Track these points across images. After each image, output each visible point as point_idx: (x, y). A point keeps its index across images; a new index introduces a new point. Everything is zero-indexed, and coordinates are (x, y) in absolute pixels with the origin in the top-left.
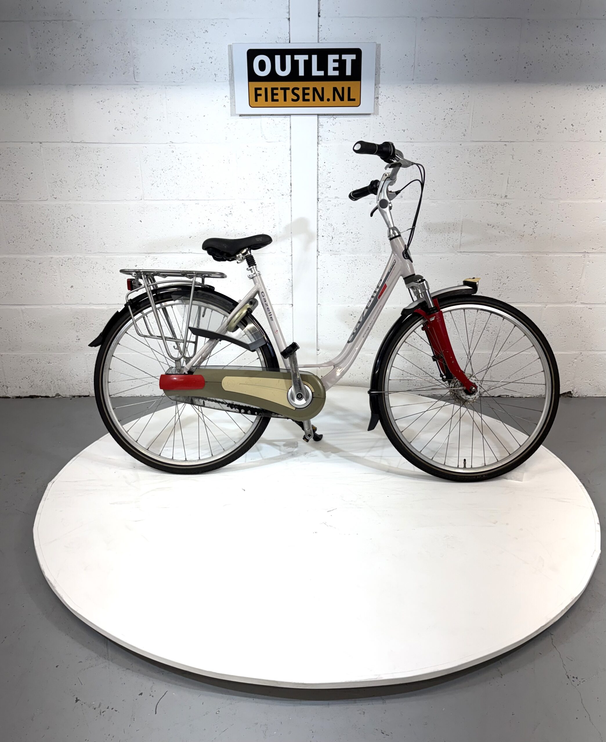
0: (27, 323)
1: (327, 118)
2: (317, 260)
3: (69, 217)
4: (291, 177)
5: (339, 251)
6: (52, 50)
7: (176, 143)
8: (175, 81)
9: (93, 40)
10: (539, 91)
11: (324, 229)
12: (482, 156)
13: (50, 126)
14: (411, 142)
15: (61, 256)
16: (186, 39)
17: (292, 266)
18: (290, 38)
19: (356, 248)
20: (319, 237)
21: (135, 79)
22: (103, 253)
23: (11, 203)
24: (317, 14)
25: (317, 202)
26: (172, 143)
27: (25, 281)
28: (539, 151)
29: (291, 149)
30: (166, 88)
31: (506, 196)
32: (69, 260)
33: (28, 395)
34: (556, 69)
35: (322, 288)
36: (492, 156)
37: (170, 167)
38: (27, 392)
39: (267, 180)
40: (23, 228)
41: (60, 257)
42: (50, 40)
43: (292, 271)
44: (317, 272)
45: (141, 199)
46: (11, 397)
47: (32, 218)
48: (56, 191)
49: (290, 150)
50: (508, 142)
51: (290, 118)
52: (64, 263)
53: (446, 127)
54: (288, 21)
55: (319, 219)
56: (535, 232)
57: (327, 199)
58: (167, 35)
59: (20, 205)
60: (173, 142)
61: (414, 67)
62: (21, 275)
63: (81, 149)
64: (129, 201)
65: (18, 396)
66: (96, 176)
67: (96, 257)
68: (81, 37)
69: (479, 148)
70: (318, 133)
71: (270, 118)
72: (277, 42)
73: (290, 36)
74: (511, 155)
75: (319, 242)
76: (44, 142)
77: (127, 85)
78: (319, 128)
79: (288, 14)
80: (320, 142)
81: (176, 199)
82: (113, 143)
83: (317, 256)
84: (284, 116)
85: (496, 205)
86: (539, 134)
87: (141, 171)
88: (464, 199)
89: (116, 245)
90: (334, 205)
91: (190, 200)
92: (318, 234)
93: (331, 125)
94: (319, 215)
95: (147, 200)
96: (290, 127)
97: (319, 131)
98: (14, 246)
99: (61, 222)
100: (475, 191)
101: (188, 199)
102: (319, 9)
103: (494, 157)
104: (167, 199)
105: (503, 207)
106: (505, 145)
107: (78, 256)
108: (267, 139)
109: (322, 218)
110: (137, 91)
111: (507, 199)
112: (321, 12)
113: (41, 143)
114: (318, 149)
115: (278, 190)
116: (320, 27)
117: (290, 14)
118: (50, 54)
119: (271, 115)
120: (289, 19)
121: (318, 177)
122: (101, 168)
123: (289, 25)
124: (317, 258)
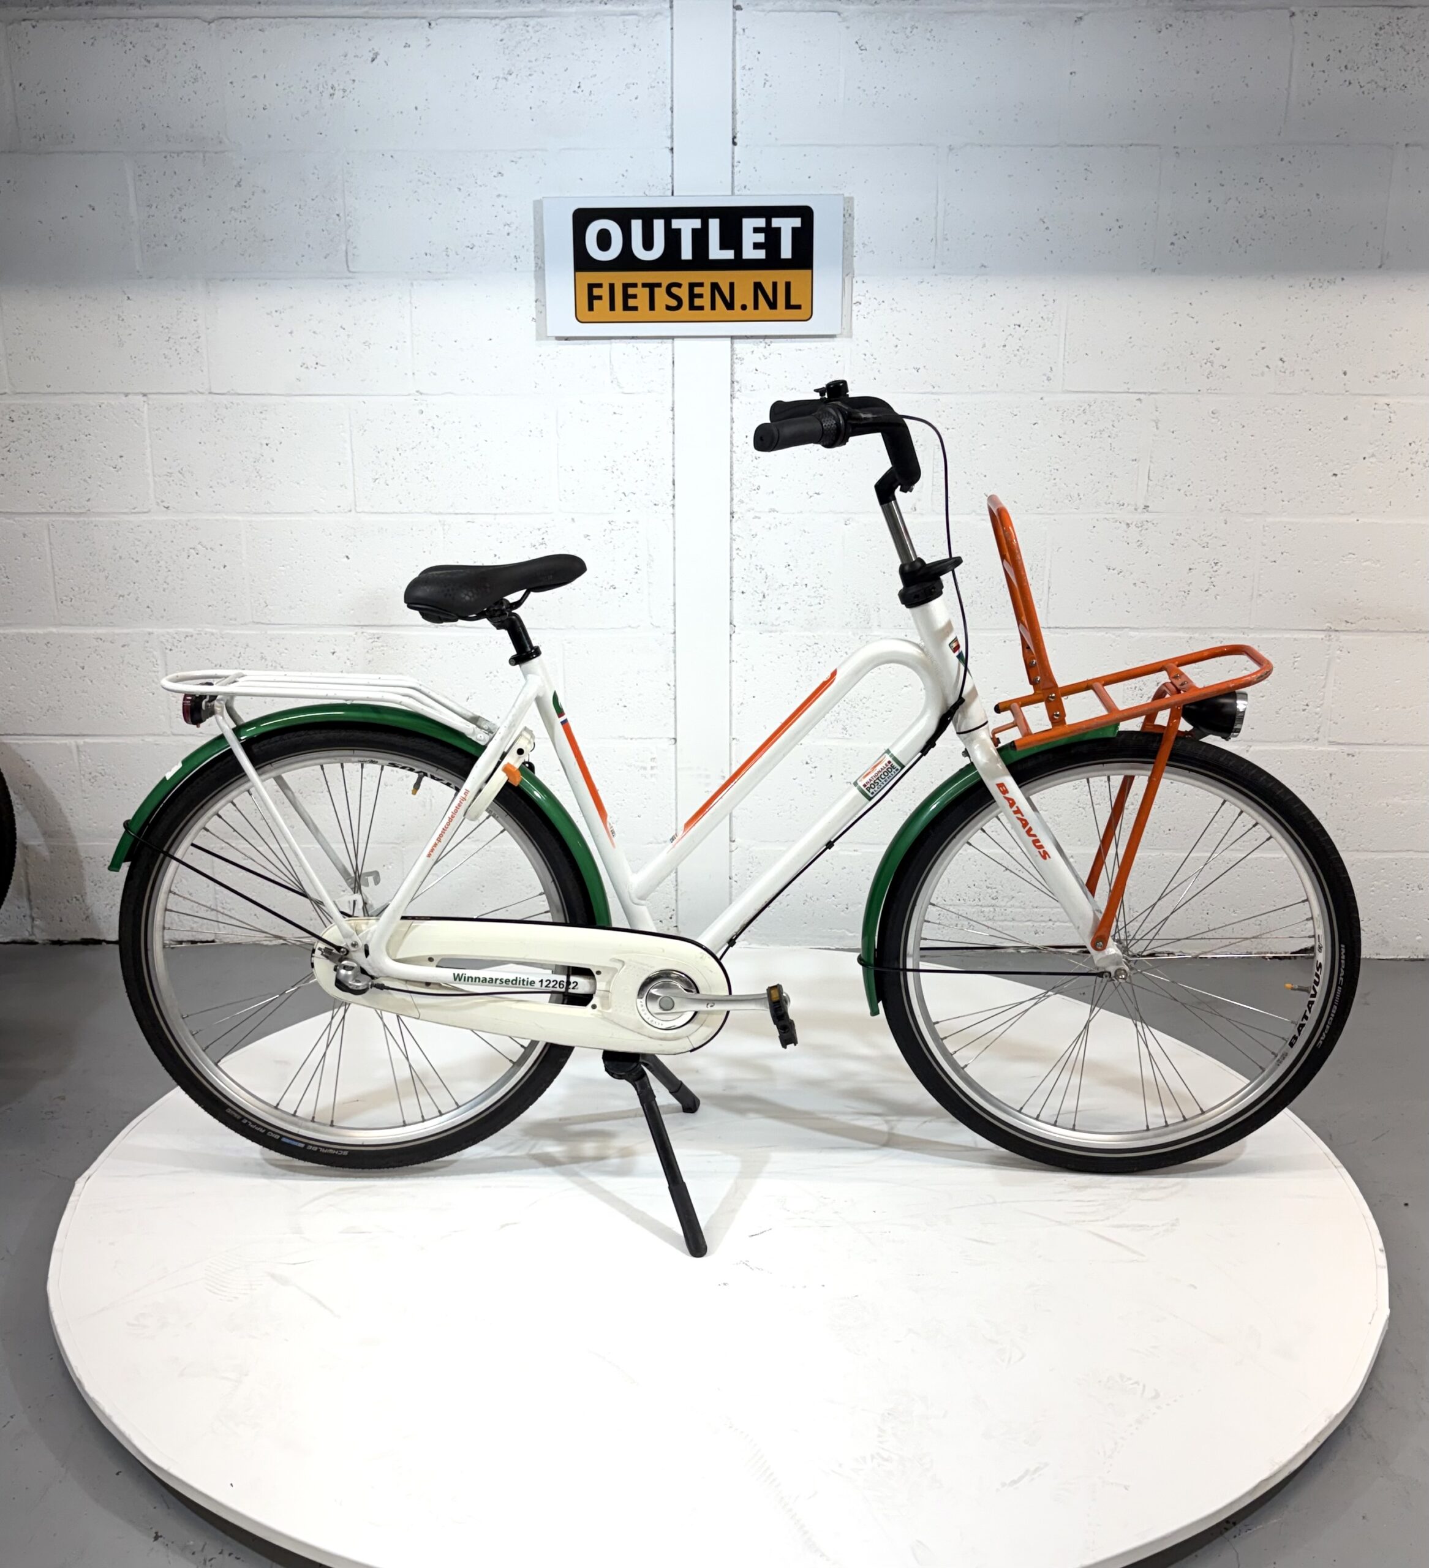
0: (88, 776)
1: (752, 345)
2: (730, 644)
3: (192, 546)
4: (673, 466)
5: (779, 625)
6: (180, 209)
7: (427, 394)
8: (431, 270)
9: (267, 191)
10: (1207, 291)
11: (745, 577)
12: (1088, 423)
13: (166, 360)
14: (933, 393)
15: (171, 631)
16: (457, 190)
17: (675, 656)
18: (673, 186)
19: (815, 619)
20: (735, 595)
21: (348, 267)
22: (263, 624)
23: (72, 519)
24: (731, 140)
25: (731, 521)
26: (421, 394)
27: (90, 683)
28: (1213, 413)
29: (675, 409)
30: (412, 284)
31: (1146, 507)
32: (187, 639)
33: (78, 938)
34: (1240, 246)
35: (742, 704)
36: (1112, 423)
37: (414, 444)
38: (76, 931)
39: (622, 473)
40: (92, 571)
41: (168, 633)
42: (176, 190)
43: (675, 667)
44: (730, 668)
45: (350, 511)
46: (40, 942)
47: (115, 549)
48: (169, 493)
49: (673, 410)
50: (1145, 393)
51: (673, 343)
52: (176, 644)
53: (1008, 361)
54: (670, 155)
55: (735, 555)
56: (1214, 583)
57: (752, 514)
58: (419, 180)
59: (92, 522)
60: (422, 391)
61: (936, 241)
62: (81, 670)
63: (228, 406)
64: (324, 513)
65: (56, 939)
66: (255, 462)
67: (246, 632)
68: (240, 186)
69: (1081, 407)
70: (732, 374)
71: (631, 345)
72: (647, 193)
73: (672, 182)
74: (1154, 421)
75: (735, 605)
76: (150, 393)
77: (332, 278)
78: (735, 365)
79: (669, 141)
80: (737, 394)
81: (425, 512)
82: (294, 393)
83: (731, 636)
84: (660, 341)
85: (1125, 526)
86: (1211, 378)
87: (352, 452)
88: (1053, 514)
89: (291, 608)
90: (767, 526)
91: (457, 514)
92: (731, 588)
93: (760, 358)
94: (735, 546)
95: (363, 512)
96: (673, 362)
97: (735, 370)
98: (72, 608)
99: (175, 558)
100: (1076, 496)
101: (451, 510)
102: (733, 129)
103: (1116, 424)
104: (405, 510)
105: (1141, 531)
106: (1139, 400)
107: (207, 630)
108: (621, 388)
109: (740, 553)
110: (350, 291)
111: (1148, 514)
112: (738, 135)
113: (145, 395)
114: (731, 408)
115: (646, 494)
116: (735, 164)
117: (675, 139)
118: (175, 217)
119: (633, 338)
120: (672, 149)
121: (731, 467)
122: (267, 445)
123: (673, 161)
124: (731, 639)
